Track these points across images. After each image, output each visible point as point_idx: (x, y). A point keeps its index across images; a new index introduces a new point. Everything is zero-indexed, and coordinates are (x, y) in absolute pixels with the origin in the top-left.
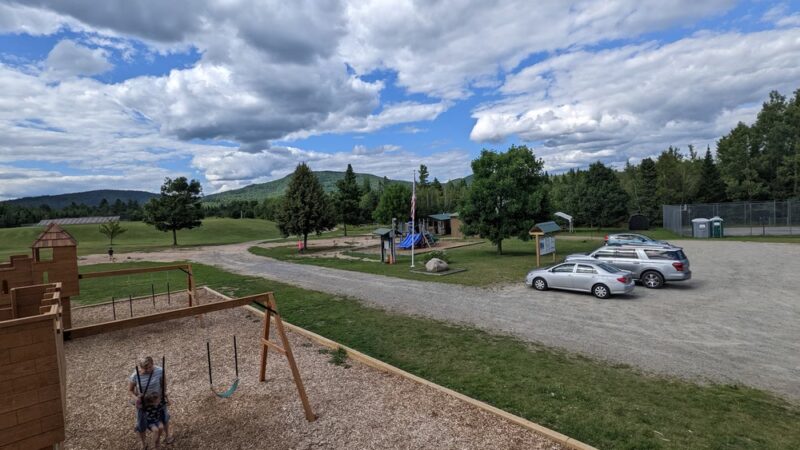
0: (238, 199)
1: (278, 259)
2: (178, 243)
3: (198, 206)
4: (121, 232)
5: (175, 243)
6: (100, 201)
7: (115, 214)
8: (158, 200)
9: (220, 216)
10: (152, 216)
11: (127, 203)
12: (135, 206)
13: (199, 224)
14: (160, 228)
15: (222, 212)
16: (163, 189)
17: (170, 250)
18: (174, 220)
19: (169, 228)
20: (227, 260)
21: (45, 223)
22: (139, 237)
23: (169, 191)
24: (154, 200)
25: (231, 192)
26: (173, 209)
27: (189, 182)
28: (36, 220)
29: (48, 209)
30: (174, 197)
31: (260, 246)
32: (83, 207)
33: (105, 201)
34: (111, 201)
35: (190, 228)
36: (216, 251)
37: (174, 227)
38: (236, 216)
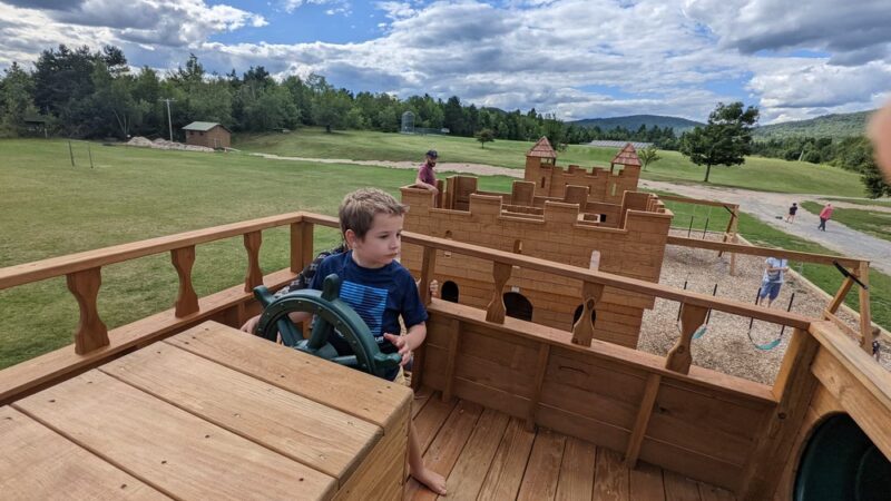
0: (799, 134)
1: (848, 225)
2: (709, 180)
3: (747, 139)
4: (655, 159)
5: (706, 180)
6: (639, 126)
7: (650, 140)
8: (703, 128)
9: (765, 155)
10: (691, 146)
11: (662, 130)
12: (669, 134)
13: (742, 161)
14: (695, 160)
15: (770, 150)
16: (713, 116)
17: (699, 186)
18: (713, 153)
19: (705, 161)
20: (769, 211)
21: (596, 144)
22: (669, 167)
23: (717, 119)
24: (698, 128)
25: (792, 124)
26: (715, 140)
27: (744, 110)
28: (589, 139)
29: (598, 129)
30: (722, 126)
31: (820, 202)
32: (625, 131)
33: (643, 127)
34: (650, 127)
35: (728, 165)
36: (755, 197)
37: (710, 162)
38: (793, 157)
